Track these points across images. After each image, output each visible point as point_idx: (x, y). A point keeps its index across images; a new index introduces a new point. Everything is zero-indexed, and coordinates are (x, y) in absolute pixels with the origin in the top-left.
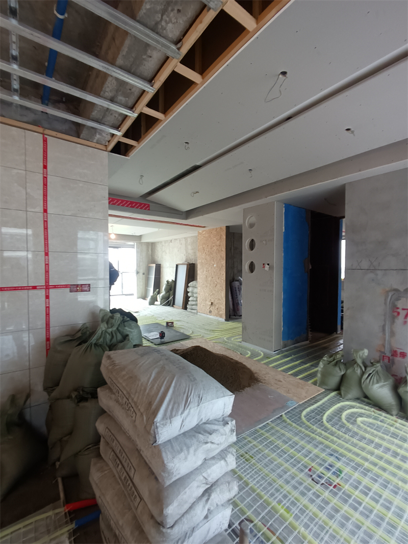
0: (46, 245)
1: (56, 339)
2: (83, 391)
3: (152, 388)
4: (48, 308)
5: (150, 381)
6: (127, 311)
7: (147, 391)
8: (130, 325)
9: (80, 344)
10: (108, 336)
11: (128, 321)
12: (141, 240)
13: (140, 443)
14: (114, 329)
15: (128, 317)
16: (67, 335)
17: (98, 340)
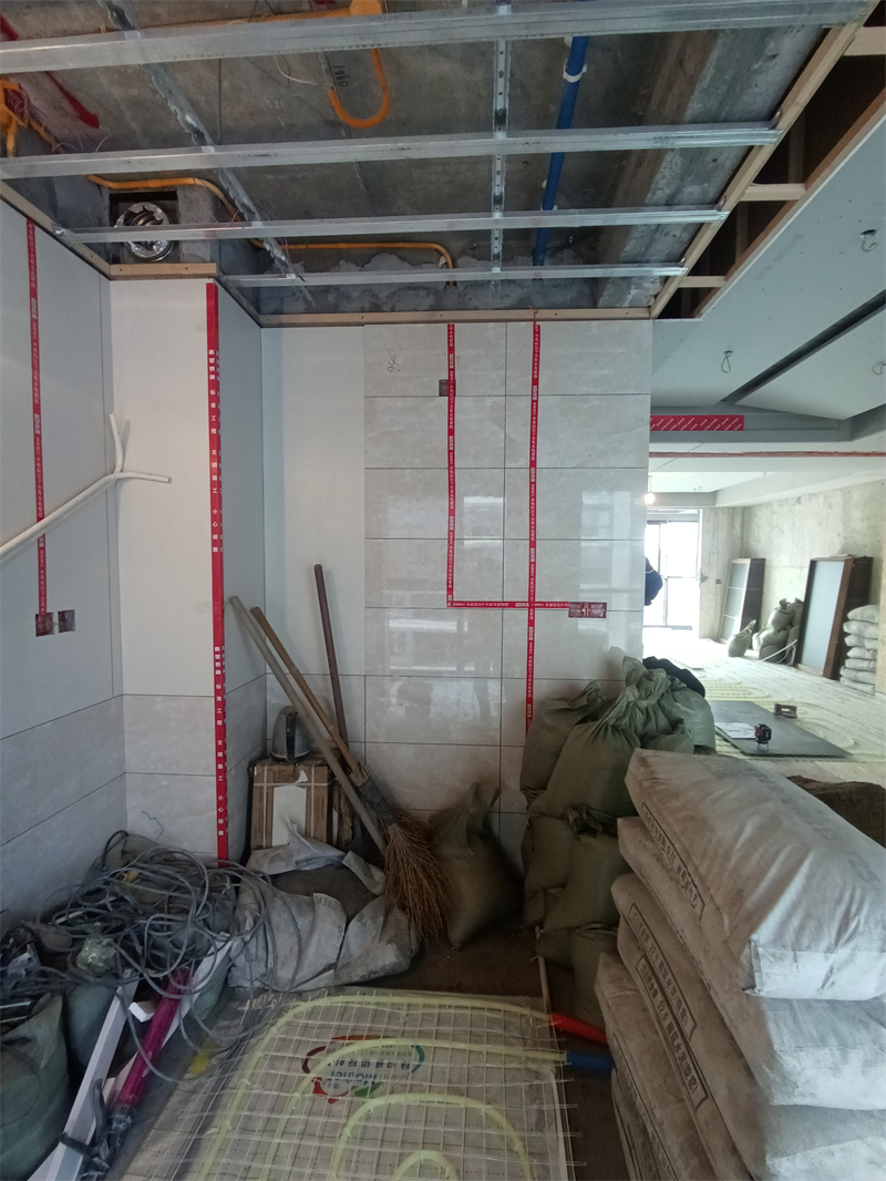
0: (533, 527)
1: (543, 703)
2: (588, 814)
3: (746, 857)
4: (531, 643)
5: (742, 840)
6: (682, 668)
7: (733, 862)
8: (688, 699)
9: (584, 721)
10: (639, 714)
11: (682, 689)
12: (714, 503)
13: (710, 973)
14: (653, 701)
15: (683, 681)
16: (561, 699)
17: (619, 719)
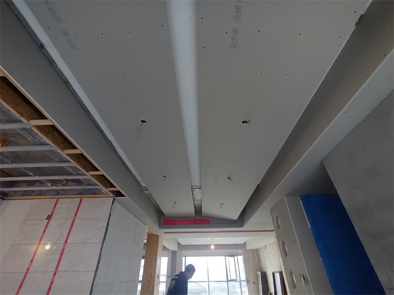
12: (246, 248)
